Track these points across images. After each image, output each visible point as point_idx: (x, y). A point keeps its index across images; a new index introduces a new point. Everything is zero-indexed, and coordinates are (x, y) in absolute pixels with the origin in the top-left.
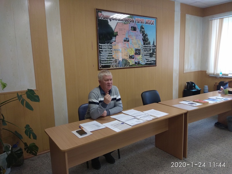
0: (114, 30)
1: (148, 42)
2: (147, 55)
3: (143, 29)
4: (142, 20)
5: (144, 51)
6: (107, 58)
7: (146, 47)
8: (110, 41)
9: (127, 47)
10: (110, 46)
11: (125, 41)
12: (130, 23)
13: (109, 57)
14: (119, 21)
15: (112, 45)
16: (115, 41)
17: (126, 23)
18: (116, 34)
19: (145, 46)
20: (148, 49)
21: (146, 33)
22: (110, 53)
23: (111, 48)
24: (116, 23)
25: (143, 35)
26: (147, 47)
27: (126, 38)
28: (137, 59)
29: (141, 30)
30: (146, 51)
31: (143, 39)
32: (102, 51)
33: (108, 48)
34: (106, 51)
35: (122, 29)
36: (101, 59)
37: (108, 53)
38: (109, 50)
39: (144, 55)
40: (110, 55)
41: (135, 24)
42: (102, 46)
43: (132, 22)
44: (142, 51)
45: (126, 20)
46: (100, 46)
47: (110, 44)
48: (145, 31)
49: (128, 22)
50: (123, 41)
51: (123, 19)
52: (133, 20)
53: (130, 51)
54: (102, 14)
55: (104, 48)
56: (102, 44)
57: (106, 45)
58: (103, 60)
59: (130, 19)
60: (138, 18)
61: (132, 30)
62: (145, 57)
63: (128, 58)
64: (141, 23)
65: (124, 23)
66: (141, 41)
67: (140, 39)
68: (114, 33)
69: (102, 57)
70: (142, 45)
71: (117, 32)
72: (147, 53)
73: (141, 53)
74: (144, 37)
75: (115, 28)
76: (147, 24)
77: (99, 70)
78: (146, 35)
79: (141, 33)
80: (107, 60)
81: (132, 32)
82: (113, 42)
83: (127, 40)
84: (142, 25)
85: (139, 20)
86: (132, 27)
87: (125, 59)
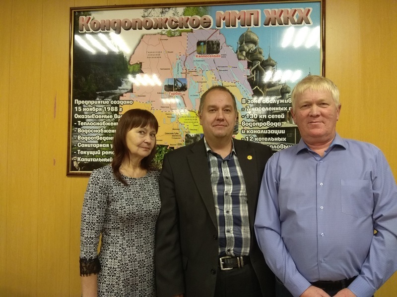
0: (128, 59)
1: (278, 87)
2: (274, 136)
3: (251, 45)
4: (247, 16)
5: (258, 120)
6: (100, 142)
7: (266, 105)
8: (113, 91)
10: (114, 105)
11: (169, 88)
12: (192, 31)
13: (105, 139)
14: (149, 29)
15: (119, 102)
16: (131, 91)
17: (178, 33)
18: (136, 69)
19: (258, 102)
20: (280, 113)
21: (265, 58)
22: (109, 127)
23: (114, 113)
24: (139, 37)
25: (250, 65)
26: (274, 105)
27: (176, 80)
29: (241, 50)
30: (265, 120)
31: (250, 81)
32: (84, 120)
33: (103, 113)
34: (97, 120)
35: (157, 53)
36: (79, 144)
37: (105, 127)
38: (108, 117)
39: (255, 136)
40: (110, 131)
41: (215, 30)
42: (84, 106)
43: (201, 28)
44: (245, 119)
45: (175, 22)
46: (76, 108)
47: (113, 99)
48: (260, 49)
49: (184, 28)
50: (163, 91)
51: (166, 22)
52: (205, 19)
53: (190, 121)
54: (90, 18)
55: (90, 113)
56: (83, 102)
57: (99, 102)
58: (86, 145)
59: (194, 20)
60: (230, 11)
61: (201, 52)
62: (262, 141)
63: (180, 142)
64: (244, 26)
65: (170, 32)
66: (242, 86)
67: (237, 80)
68: (129, 67)
69: (83, 138)
70: (244, 101)
71: (141, 63)
72: (270, 129)
73: (239, 126)
74: (257, 72)
75: (133, 53)
76: (273, 25)
77: (68, 175)
78: (268, 63)
79: (240, 59)
80: (99, 148)
81: (200, 59)
82: (122, 95)
83: (180, 85)
84: (249, 30)
85: (232, 17)
86: (202, 44)
87: (168, 146)
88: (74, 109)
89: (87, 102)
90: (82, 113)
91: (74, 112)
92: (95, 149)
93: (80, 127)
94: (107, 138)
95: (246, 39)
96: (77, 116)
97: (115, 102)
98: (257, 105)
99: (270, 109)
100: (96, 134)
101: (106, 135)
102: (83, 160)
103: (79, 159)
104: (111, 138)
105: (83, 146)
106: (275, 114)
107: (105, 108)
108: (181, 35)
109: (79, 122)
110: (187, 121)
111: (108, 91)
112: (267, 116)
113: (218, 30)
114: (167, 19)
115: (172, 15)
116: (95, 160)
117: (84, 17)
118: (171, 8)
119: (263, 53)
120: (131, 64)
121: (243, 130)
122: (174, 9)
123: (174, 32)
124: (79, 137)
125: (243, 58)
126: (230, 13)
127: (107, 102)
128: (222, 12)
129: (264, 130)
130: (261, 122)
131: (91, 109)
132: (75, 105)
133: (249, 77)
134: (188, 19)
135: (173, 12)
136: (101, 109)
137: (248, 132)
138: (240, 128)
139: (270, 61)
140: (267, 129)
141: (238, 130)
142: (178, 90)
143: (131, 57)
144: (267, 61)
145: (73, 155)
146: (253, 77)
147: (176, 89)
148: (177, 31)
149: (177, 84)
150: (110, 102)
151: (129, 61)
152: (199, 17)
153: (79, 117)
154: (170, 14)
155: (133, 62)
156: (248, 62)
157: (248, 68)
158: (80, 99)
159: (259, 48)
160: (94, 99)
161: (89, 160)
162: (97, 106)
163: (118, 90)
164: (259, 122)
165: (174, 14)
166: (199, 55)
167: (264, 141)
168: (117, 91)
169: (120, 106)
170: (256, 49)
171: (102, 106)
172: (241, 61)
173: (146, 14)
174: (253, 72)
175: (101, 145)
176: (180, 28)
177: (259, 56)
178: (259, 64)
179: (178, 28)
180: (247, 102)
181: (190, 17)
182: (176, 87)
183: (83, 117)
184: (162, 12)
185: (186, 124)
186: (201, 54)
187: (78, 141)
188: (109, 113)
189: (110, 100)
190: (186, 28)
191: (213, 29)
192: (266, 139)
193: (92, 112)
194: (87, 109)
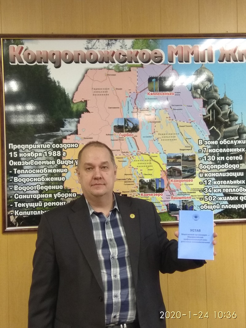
0: (70, 96)
1: (235, 127)
2: (233, 178)
3: (206, 83)
5: (216, 162)
6: (41, 192)
7: (223, 146)
8: (55, 133)
9: (131, 150)
10: (56, 150)
11: (119, 129)
12: (142, 66)
13: (47, 188)
14: (94, 62)
15: (62, 146)
16: (76, 132)
17: (126, 68)
18: (81, 107)
19: (216, 142)
20: (237, 154)
21: (221, 97)
22: (52, 175)
23: (56, 158)
24: (82, 71)
25: (205, 104)
26: (231, 146)
27: (126, 121)
28: (177, 192)
29: (196, 87)
30: (223, 162)
31: (206, 120)
32: (21, 168)
33: (44, 158)
34: (37, 167)
35: (104, 90)
36: (17, 196)
37: (46, 175)
38: (50, 163)
39: (213, 179)
40: (52, 179)
41: (167, 66)
42: (21, 151)
43: (152, 63)
44: (202, 161)
45: (123, 56)
46: (11, 153)
47: (55, 142)
48: (216, 86)
49: (134, 63)
50: (113, 132)
51: (113, 55)
52: (156, 53)
53: (144, 165)
54: (22, 48)
55: (28, 159)
56: (19, 146)
57: (39, 146)
58: (25, 197)
59: (144, 54)
60: (183, 46)
61: (153, 89)
62: (221, 184)
63: (134, 189)
64: (198, 62)
65: (117, 67)
66: (199, 126)
67: (192, 119)
68: (72, 105)
69: (21, 188)
70: (201, 142)
71: (86, 101)
72: (229, 171)
73: (197, 169)
74: (213, 111)
75: (77, 90)
76: (227, 61)
77: (4, 232)
78: (224, 101)
79: (194, 97)
80: (41, 199)
81: (152, 96)
82: (65, 138)
83: (131, 126)
84: (203, 66)
85: (185, 52)
86: (154, 80)
87: (120, 193)
88: (8, 156)
89: (24, 147)
90: (18, 159)
91: (9, 158)
92: (36, 201)
93: (17, 175)
94: (50, 187)
96: (12, 163)
97: (58, 146)
98: (214, 147)
99: (228, 150)
100: (35, 184)
101: (48, 183)
102: (21, 213)
103: (16, 213)
104: (54, 187)
105: (21, 197)
106: (233, 155)
107: (46, 153)
108: (130, 70)
109: (15, 170)
110: (139, 165)
111: (49, 133)
112: (225, 158)
113: (170, 65)
114: (114, 53)
115: (119, 48)
116: (35, 213)
117: (15, 46)
118: (118, 40)
119: (218, 90)
120: (75, 102)
121: (201, 173)
122: (121, 41)
123: (123, 66)
124: (16, 187)
125: (198, 96)
126: (182, 47)
127: (48, 146)
128: (174, 46)
129: (222, 172)
130: (219, 164)
131: (29, 155)
132: (9, 151)
133: (205, 117)
134: (138, 52)
135: (121, 44)
136: (40, 154)
137: (206, 175)
138: (197, 172)
139: (226, 99)
140: (226, 172)
141: (195, 174)
142: (129, 131)
143: (74, 94)
144: (223, 99)
145: (9, 208)
146: (209, 117)
147: (127, 130)
148: (126, 65)
149: (128, 125)
150: (51, 146)
151: (72, 99)
152: (149, 51)
153: (15, 163)
154: (117, 46)
155: (76, 100)
156: (203, 101)
157: (204, 107)
158: (15, 143)
159: (214, 86)
160: (33, 143)
161: (28, 213)
162: (36, 150)
163: (60, 132)
164: (217, 164)
165: (121, 46)
166: (151, 92)
167: (223, 184)
168: (59, 133)
169: (63, 150)
170: (211, 87)
171: (42, 151)
172: (196, 99)
173: (90, 46)
174: (209, 111)
175: (42, 196)
176: (129, 62)
177: (215, 94)
178: (215, 102)
179: (127, 63)
180: (204, 143)
181: (139, 50)
182: (126, 128)
183: (19, 163)
184: (108, 45)
185: (139, 168)
186: (153, 91)
187: (15, 192)
188: (50, 158)
189: (51, 143)
190: (136, 62)
191: (165, 64)
192: (225, 182)
193: (31, 158)
194: (25, 155)
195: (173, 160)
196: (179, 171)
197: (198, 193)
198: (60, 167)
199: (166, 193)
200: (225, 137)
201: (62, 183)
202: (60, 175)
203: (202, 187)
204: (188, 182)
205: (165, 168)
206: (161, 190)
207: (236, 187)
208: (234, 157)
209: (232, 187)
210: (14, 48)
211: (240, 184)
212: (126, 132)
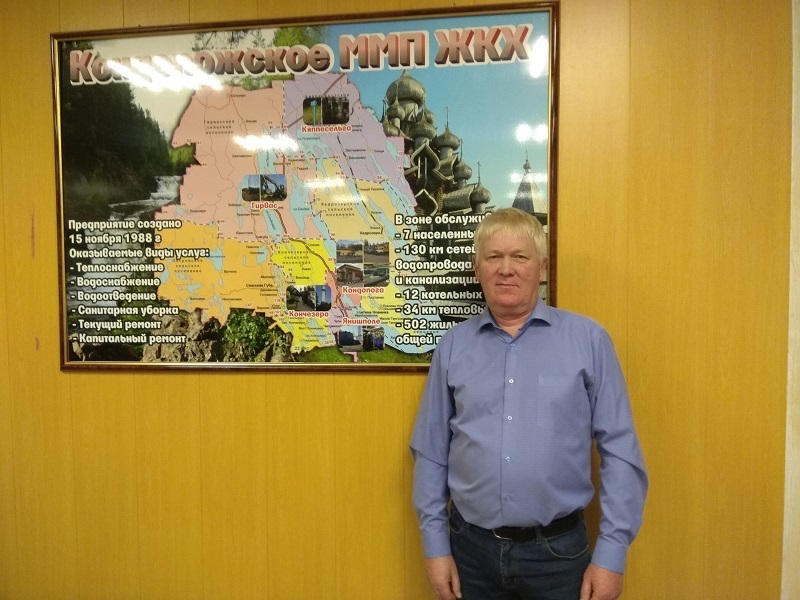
0: (167, 135)
1: (466, 191)
2: (457, 288)
3: (411, 106)
4: (402, 45)
5: (427, 257)
6: (120, 304)
7: (442, 228)
8: (142, 202)
9: (273, 233)
10: (144, 231)
11: (251, 194)
12: (292, 77)
13: (130, 297)
15: (154, 224)
16: (177, 201)
17: (264, 83)
18: (185, 157)
19: (428, 220)
20: (469, 243)
21: (438, 132)
22: (138, 275)
23: (145, 245)
25: (409, 146)
26: (457, 227)
27: (264, 179)
28: (354, 311)
29: (391, 115)
30: (441, 258)
31: (411, 178)
33: (124, 245)
35: (226, 125)
36: (82, 310)
37: (128, 275)
38: (134, 254)
39: (422, 289)
40: (138, 282)
41: (338, 76)
42: (87, 233)
43: (310, 72)
44: (402, 255)
45: (259, 59)
46: (72, 237)
47: (143, 218)
48: (429, 112)
49: (277, 72)
50: (240, 200)
51: (240, 60)
52: (318, 52)
53: (294, 260)
54: (90, 55)
55: (99, 247)
56: (84, 225)
57: (115, 225)
58: (95, 311)
59: (296, 54)
60: (368, 36)
61: (311, 120)
62: (435, 298)
63: (277, 303)
64: (397, 65)
65: (248, 80)
66: (395, 189)
67: (384, 177)
68: (170, 152)
69: (88, 297)
70: (399, 219)
71: (194, 145)
72: (451, 274)
73: (391, 269)
74: (422, 161)
75: (178, 124)
76: (453, 62)
77: (64, 368)
78: (446, 142)
79: (389, 135)
80: (120, 316)
81: (311, 134)
82: (160, 210)
83: (272, 188)
84: (407, 73)
85: (371, 48)
86: (313, 103)
87: (252, 310)
88: (68, 241)
89: (92, 225)
90: (83, 247)
91: (69, 245)
92: (112, 318)
93: (81, 274)
94: (134, 296)
95: (400, 94)
96: (74, 253)
97: (146, 224)
98: (424, 228)
99: (450, 235)
100: (110, 289)
101: (131, 289)
102: (90, 339)
103: (82, 338)
104: (141, 296)
105: (89, 311)
106: (460, 244)
107: (127, 236)
108: (270, 86)
109: (79, 264)
110: (288, 260)
111: (132, 203)
112: (445, 250)
113: (344, 74)
114: (242, 54)
115: (251, 46)
116: (112, 339)
117: (79, 53)
118: (249, 32)
119: (434, 120)
120: (175, 146)
121: (399, 277)
122: (255, 32)
123: (258, 79)
124: (80, 295)
125: (395, 132)
126: (366, 39)
127: (131, 225)
128: (351, 38)
129: (438, 276)
130: (433, 260)
131: (100, 240)
132: (69, 232)
133: (408, 172)
134: (284, 52)
135: (254, 39)
136: (119, 239)
137: (408, 281)
138: (393, 274)
139: (449, 138)
140: (446, 276)
141: (388, 278)
142: (269, 199)
143: (173, 133)
144: (443, 137)
145: (71, 330)
146: (416, 172)
147: (266, 196)
148: (263, 77)
149: (266, 187)
150: (136, 225)
151: (171, 141)
152: (305, 49)
153: (78, 254)
154: (247, 42)
155: (178, 142)
156: (406, 141)
157: (406, 152)
158: (79, 219)
159: (426, 112)
160: (106, 218)
161: (100, 340)
162: (111, 232)
163: (151, 200)
164: (430, 260)
165: (255, 43)
166: (308, 127)
167: (440, 299)
168: (149, 202)
169: (156, 232)
170: (420, 114)
171: (122, 233)
172: (392, 138)
173: (201, 45)
174: (416, 161)
175: (123, 311)
176: (269, 71)
177: (428, 127)
178: (428, 143)
179: (265, 72)
180: (405, 221)
181: (287, 48)
182: (264, 192)
183: (85, 254)
184: (232, 40)
185: (287, 266)
186: (312, 124)
187: (79, 303)
188: (135, 246)
189: (136, 220)
190: (281, 71)
191: (334, 73)
192: (443, 295)
193: (103, 246)
194: (93, 240)
195: (348, 252)
196: (359, 273)
197: (392, 314)
198: (151, 261)
199: (334, 312)
200: (445, 210)
201: (154, 289)
202: (151, 275)
203: (401, 302)
204: (375, 292)
205: (334, 266)
206: (325, 307)
207: (465, 304)
208: (462, 248)
209: (457, 304)
210: (78, 56)
211: (472, 299)
212: (264, 199)
